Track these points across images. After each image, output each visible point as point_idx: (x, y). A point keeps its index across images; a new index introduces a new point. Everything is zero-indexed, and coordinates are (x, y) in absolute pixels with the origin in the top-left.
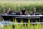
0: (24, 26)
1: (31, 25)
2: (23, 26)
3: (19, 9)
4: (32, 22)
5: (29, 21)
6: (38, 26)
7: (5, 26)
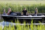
0: (27, 27)
1: (34, 26)
2: (25, 27)
3: (22, 9)
4: (35, 22)
5: (32, 22)
6: (42, 27)
7: (7, 27)
